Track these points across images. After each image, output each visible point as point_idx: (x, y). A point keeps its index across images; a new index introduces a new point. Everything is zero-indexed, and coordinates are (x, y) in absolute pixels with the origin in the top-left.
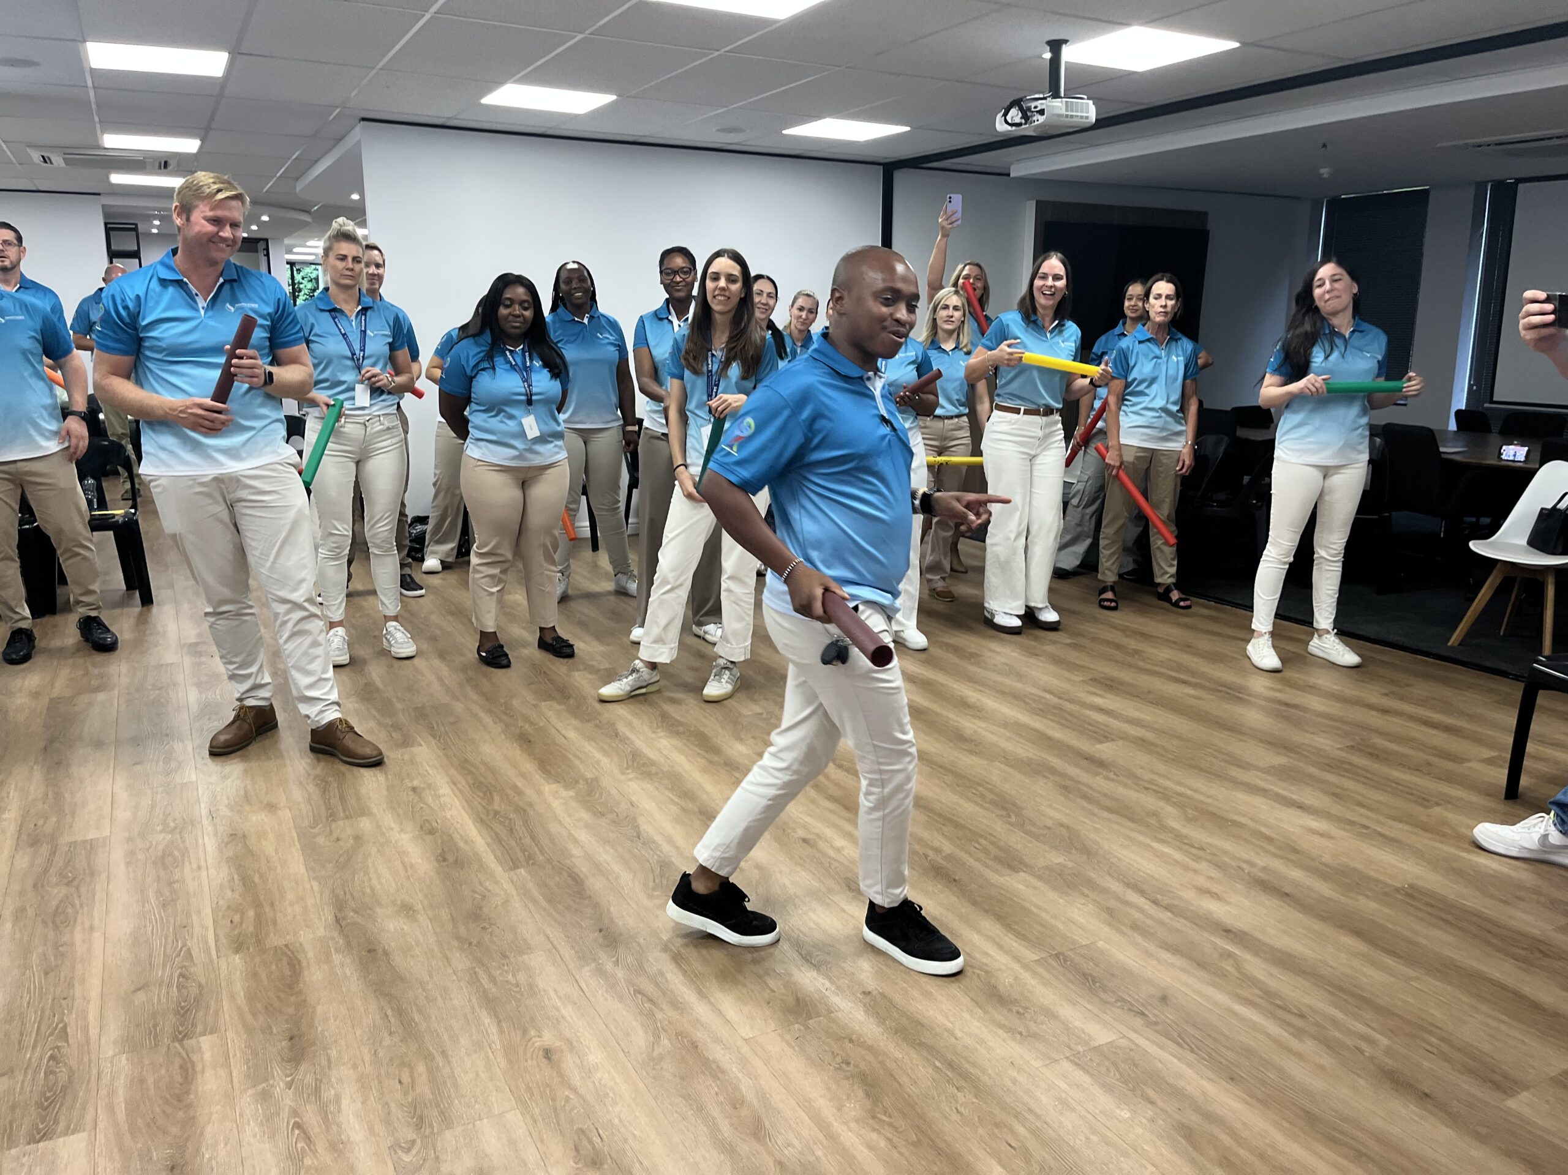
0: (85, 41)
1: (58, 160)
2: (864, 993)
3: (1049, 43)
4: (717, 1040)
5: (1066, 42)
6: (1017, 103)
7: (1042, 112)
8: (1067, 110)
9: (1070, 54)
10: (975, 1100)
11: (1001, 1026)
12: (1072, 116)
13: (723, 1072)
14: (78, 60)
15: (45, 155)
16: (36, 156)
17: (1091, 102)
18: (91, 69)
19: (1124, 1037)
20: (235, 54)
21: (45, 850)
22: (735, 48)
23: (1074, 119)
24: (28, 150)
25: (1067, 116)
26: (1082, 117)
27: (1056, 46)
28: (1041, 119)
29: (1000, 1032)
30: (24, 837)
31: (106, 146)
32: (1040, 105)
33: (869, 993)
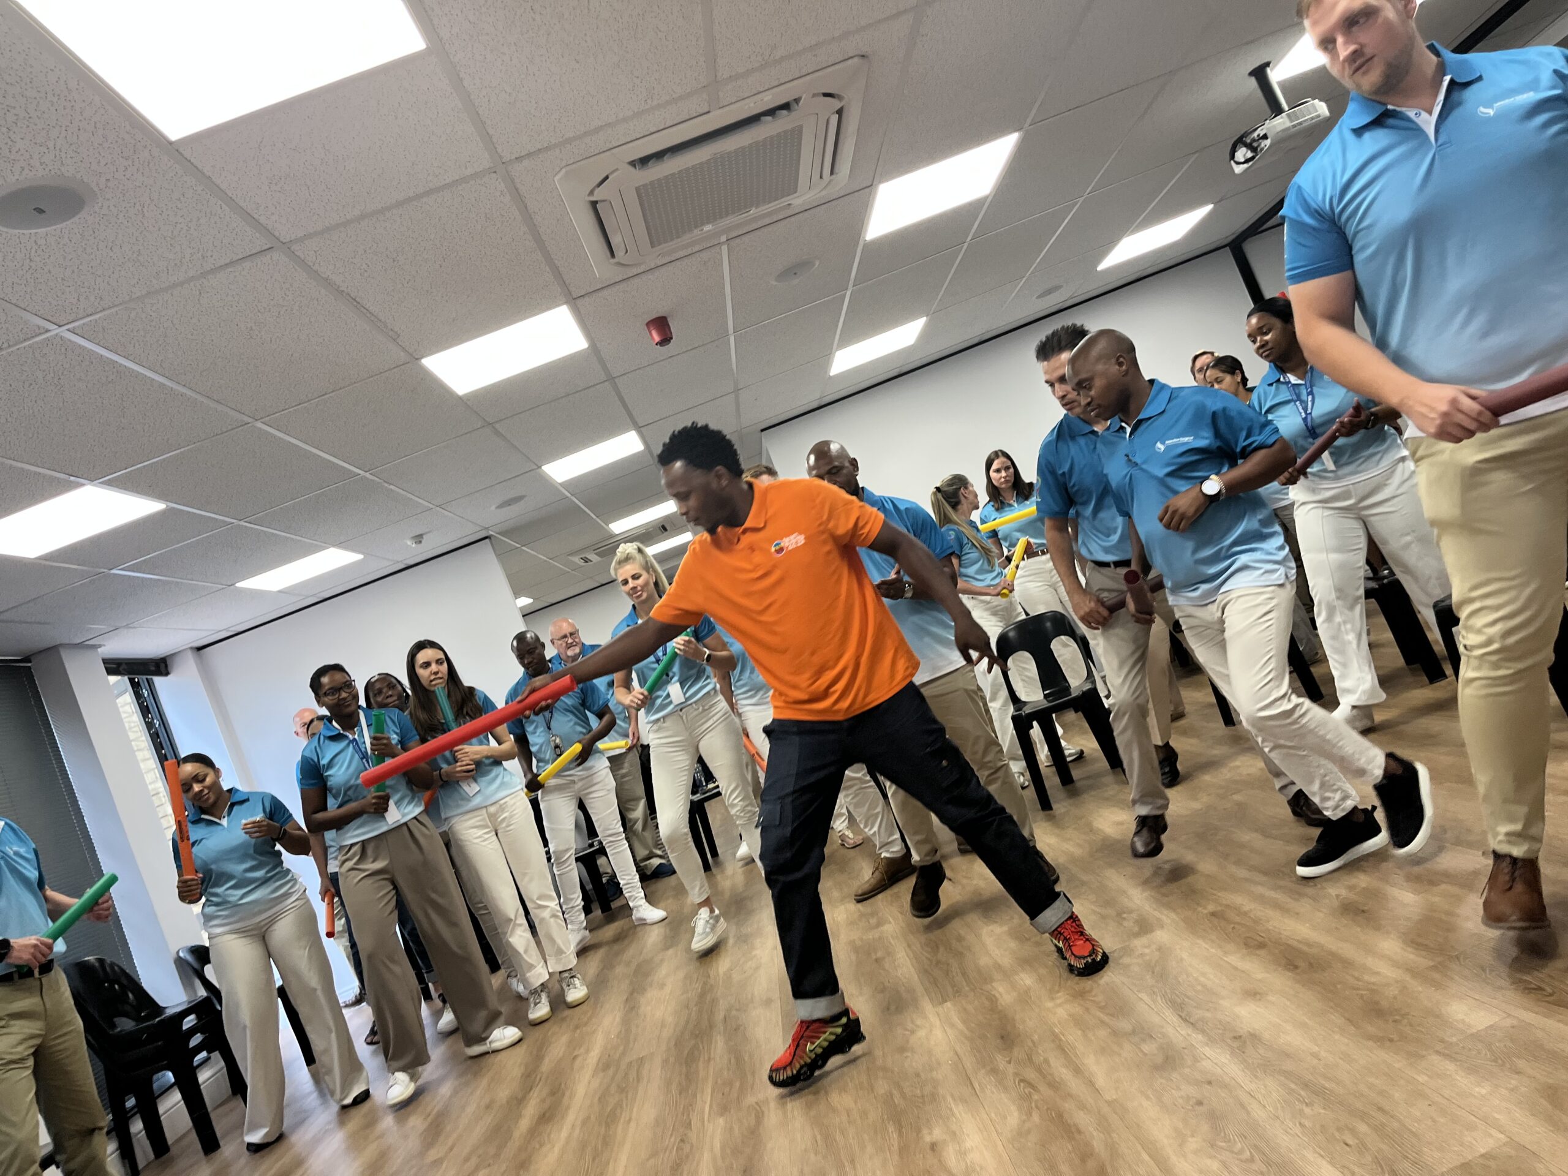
0: (540, 467)
1: (593, 557)
2: (1235, 1038)
3: (1251, 74)
4: (1082, 1107)
5: (1268, 64)
6: (1240, 142)
7: (1265, 137)
8: (1292, 121)
9: (1276, 76)
10: (1323, 1111)
11: (1370, 1038)
12: (1300, 123)
13: (1079, 1132)
14: (546, 482)
15: (583, 556)
16: (576, 559)
17: (1316, 101)
18: (561, 484)
19: (1509, 1015)
20: (639, 428)
21: (611, 1072)
22: (974, 235)
23: (1304, 125)
24: (570, 558)
25: (1294, 126)
26: (1312, 118)
27: (1260, 74)
28: (1268, 142)
29: (1370, 1043)
30: (600, 1065)
31: (617, 533)
32: (1260, 132)
33: (1240, 1037)
